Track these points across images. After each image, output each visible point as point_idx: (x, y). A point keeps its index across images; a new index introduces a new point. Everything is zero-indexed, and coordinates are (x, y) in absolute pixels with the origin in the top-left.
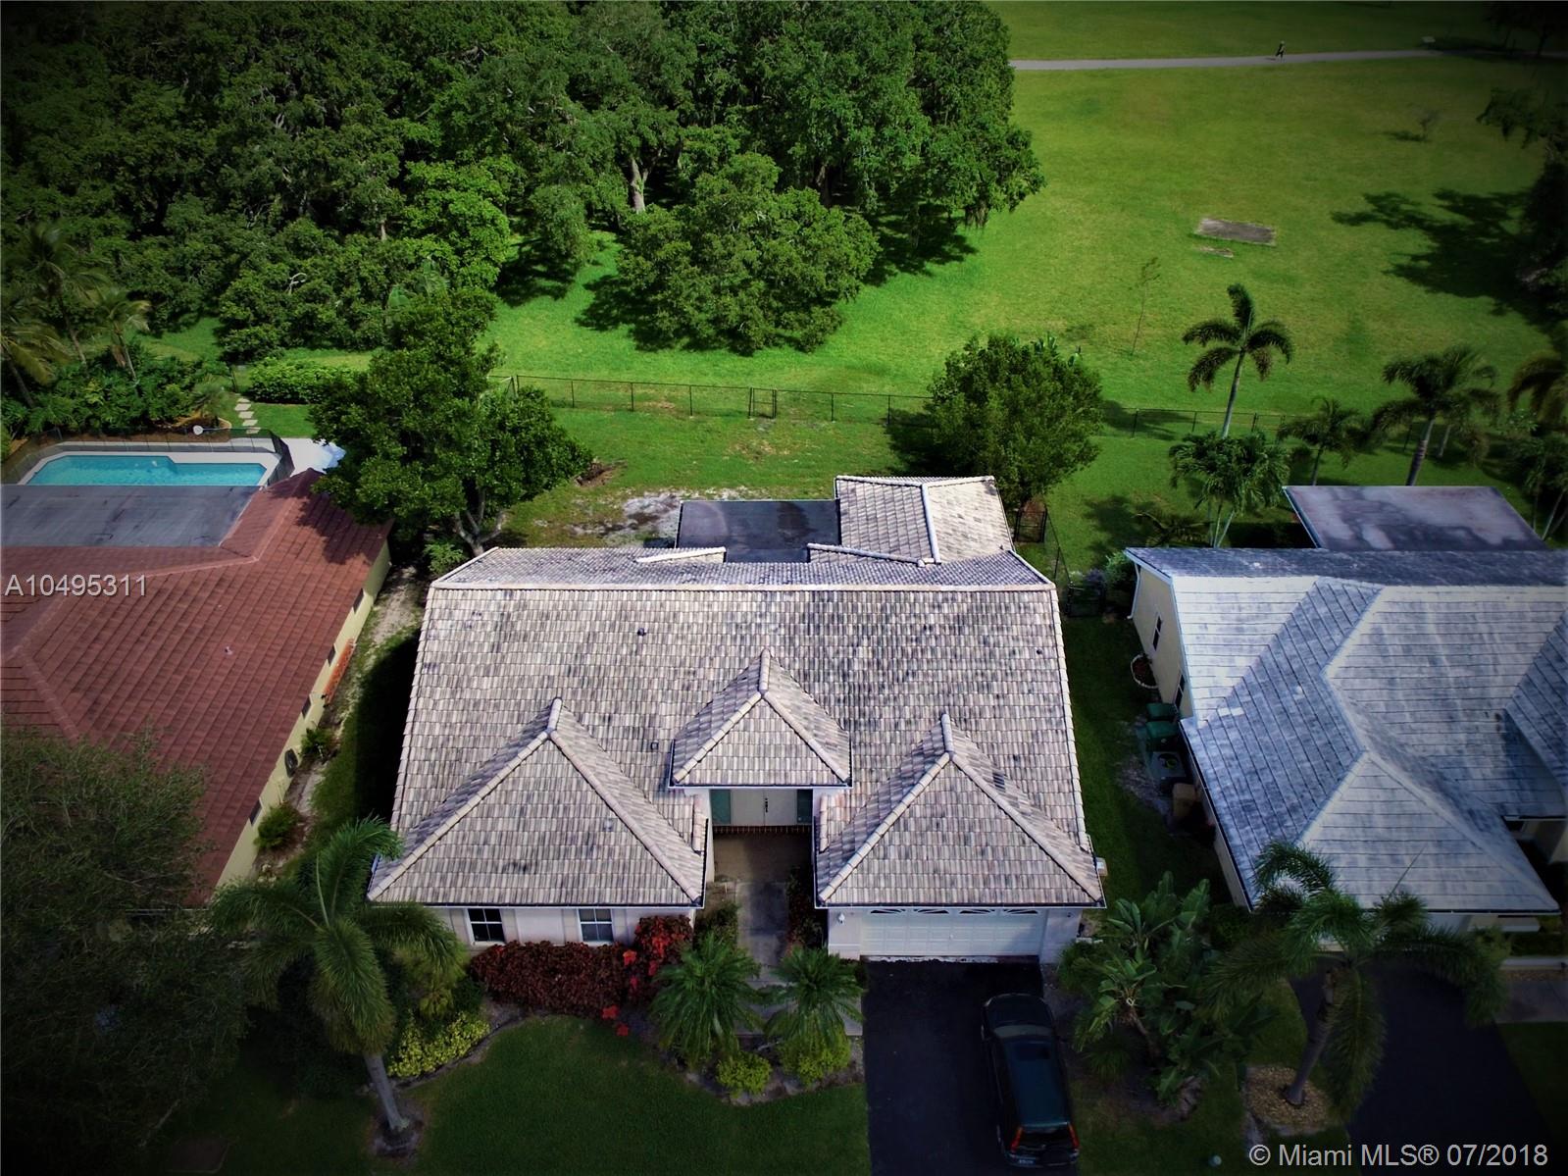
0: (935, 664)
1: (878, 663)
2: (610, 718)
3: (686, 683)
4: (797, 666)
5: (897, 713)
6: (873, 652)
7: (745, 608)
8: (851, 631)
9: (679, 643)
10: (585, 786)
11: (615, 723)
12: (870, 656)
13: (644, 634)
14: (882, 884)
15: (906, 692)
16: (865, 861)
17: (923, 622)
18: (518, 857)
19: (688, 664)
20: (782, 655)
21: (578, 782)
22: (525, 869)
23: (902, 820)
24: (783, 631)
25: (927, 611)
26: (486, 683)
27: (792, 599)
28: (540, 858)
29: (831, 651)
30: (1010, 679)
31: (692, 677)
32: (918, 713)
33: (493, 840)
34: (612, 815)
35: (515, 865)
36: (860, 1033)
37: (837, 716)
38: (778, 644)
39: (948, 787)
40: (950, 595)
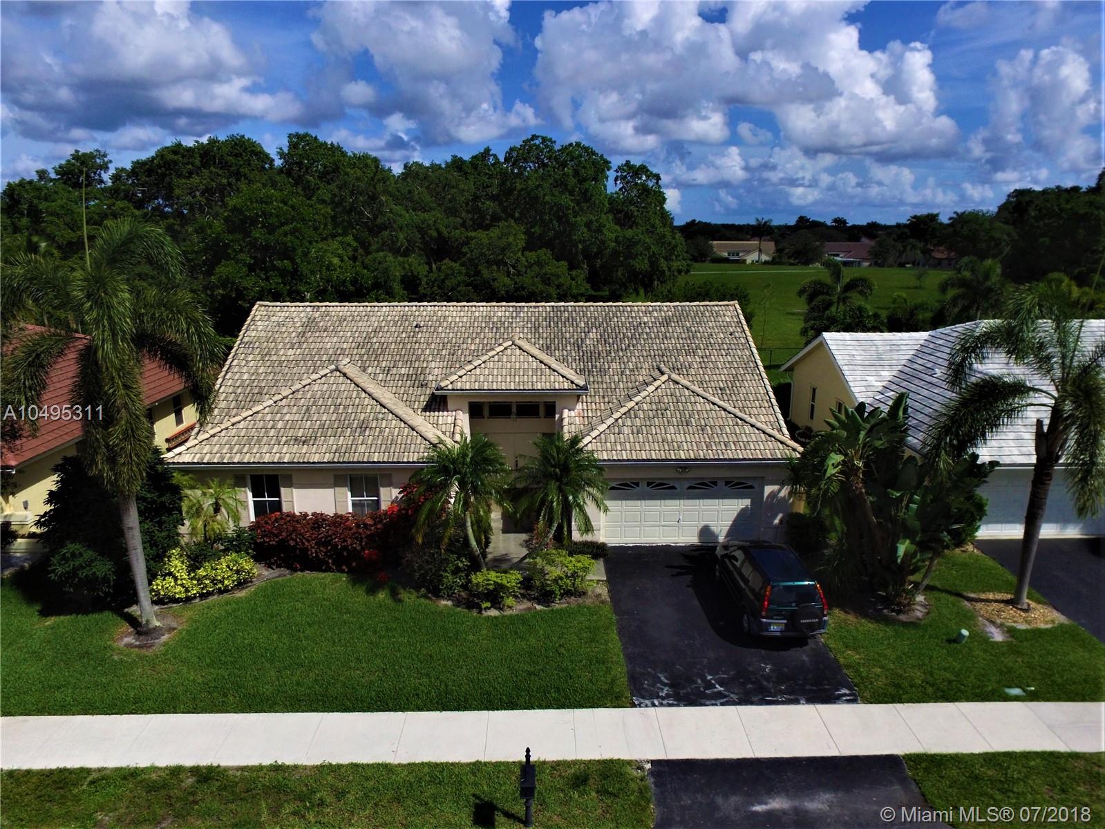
0: (650, 341)
1: (605, 341)
2: (388, 370)
3: (452, 351)
4: (541, 342)
5: (623, 366)
6: (601, 335)
7: (500, 314)
8: (583, 325)
9: (448, 331)
10: (363, 395)
11: (394, 371)
12: (599, 337)
13: (420, 327)
14: (619, 448)
15: (629, 355)
16: (603, 436)
17: (638, 320)
18: (300, 435)
19: (454, 341)
20: (529, 337)
21: (358, 394)
22: (304, 442)
23: (632, 412)
24: (529, 325)
25: (641, 315)
26: (290, 352)
27: (537, 310)
28: (319, 435)
29: (568, 335)
30: (710, 348)
31: (457, 348)
32: (639, 366)
33: (280, 425)
34: (384, 410)
35: (296, 440)
36: (605, 579)
37: (574, 367)
38: (526, 331)
39: (669, 394)
40: (658, 308)
